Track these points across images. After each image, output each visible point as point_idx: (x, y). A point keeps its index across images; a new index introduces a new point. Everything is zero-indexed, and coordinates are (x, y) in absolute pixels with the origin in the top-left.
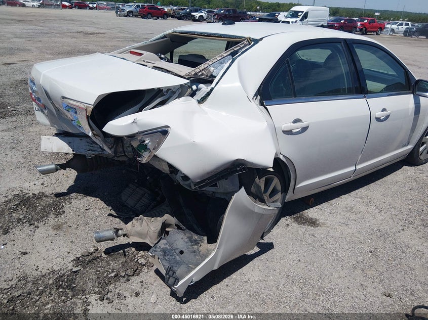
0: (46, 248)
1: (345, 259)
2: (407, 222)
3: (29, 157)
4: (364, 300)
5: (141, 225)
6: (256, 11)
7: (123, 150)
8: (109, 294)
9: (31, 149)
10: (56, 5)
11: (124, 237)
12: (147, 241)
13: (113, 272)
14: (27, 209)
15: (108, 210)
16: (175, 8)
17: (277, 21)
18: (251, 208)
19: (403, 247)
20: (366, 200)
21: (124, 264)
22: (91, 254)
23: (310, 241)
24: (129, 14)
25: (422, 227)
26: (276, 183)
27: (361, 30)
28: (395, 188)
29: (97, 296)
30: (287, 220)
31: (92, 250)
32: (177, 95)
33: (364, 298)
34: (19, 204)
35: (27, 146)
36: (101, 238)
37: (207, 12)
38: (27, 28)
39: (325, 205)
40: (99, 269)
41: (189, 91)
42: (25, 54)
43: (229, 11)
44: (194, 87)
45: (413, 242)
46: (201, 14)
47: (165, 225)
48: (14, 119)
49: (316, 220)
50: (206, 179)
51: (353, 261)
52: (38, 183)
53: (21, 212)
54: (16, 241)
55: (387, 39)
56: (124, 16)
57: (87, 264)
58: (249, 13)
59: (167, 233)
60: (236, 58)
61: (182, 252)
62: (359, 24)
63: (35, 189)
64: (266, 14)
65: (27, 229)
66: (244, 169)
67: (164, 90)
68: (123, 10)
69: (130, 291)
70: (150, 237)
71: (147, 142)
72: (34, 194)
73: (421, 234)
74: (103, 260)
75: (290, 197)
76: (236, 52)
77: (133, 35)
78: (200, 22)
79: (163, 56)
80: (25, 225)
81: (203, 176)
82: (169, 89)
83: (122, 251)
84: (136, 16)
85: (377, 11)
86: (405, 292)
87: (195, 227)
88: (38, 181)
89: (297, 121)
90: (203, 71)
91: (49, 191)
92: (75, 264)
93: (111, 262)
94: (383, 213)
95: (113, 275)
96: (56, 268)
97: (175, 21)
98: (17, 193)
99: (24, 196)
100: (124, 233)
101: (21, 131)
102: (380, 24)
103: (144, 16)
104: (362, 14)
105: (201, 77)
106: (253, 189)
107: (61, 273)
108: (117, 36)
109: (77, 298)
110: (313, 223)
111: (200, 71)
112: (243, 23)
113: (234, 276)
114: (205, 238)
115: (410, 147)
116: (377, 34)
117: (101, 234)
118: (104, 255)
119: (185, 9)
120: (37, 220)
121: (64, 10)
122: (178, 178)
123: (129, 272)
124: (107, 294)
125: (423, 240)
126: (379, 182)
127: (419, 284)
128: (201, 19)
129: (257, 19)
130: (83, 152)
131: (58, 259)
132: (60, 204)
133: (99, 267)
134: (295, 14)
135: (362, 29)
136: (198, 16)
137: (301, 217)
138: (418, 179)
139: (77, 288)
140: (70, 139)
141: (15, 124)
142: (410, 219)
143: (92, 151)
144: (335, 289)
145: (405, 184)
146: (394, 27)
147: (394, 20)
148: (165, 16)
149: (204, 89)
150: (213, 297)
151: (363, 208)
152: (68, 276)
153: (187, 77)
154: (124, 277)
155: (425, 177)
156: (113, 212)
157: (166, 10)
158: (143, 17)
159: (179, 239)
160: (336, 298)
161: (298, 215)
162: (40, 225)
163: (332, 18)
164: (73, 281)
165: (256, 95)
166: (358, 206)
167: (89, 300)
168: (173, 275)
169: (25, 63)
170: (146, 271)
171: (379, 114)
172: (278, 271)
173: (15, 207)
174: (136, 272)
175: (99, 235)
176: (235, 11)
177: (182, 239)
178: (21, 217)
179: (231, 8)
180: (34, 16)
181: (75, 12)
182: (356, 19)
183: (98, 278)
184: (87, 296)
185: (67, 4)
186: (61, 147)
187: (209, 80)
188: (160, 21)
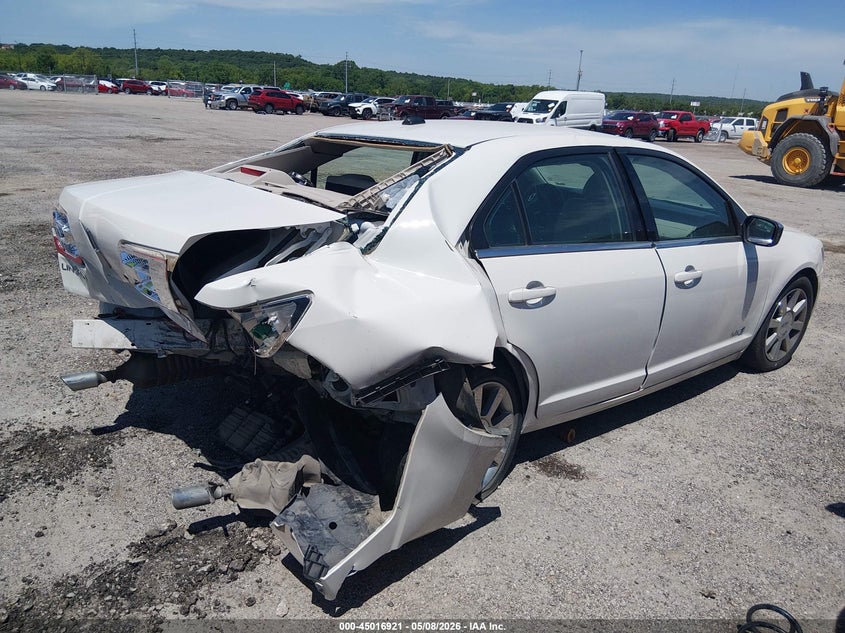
0: (79, 526)
1: (632, 534)
2: (743, 469)
3: (41, 365)
4: (665, 604)
5: (258, 477)
6: (471, 100)
7: (227, 340)
8: (199, 602)
9: (45, 349)
10: (87, 86)
11: (226, 500)
12: (269, 507)
13: (205, 564)
14: (41, 457)
15: (196, 456)
16: (318, 94)
17: (509, 118)
18: (457, 433)
19: (737, 513)
20: (670, 432)
21: (226, 550)
22: (165, 533)
23: (568, 505)
24: (231, 105)
25: (771, 477)
26: (503, 396)
27: (666, 133)
28: (722, 412)
29: (176, 607)
30: (527, 468)
31: (165, 526)
32: (324, 239)
33: (665, 600)
34: (26, 448)
35: (36, 345)
36: (183, 501)
37: (379, 102)
38: (30, 130)
39: (594, 442)
40: (179, 560)
41: (346, 232)
42: (30, 177)
43: (419, 100)
44: (355, 227)
45: (755, 503)
46: (367, 106)
47: (302, 477)
48: (11, 295)
49: (580, 468)
50: (377, 385)
51: (646, 537)
52: (61, 410)
53: (29, 463)
54: (22, 513)
55: (715, 149)
56: (221, 108)
57: (157, 552)
58: (457, 104)
59: (306, 491)
60: (426, 179)
61: (333, 526)
62: (662, 123)
63: (55, 420)
64: (489, 105)
65: (42, 493)
66: (443, 365)
67: (302, 231)
68: (218, 97)
69: (238, 597)
70: (274, 499)
71: (272, 319)
72: (52, 430)
73: (769, 490)
74: (187, 544)
75: (529, 424)
76: (427, 169)
77: (237, 142)
78: (365, 119)
79: (299, 176)
80: (37, 485)
81: (372, 378)
82: (310, 229)
83: (220, 528)
84: (243, 108)
85: (695, 99)
86: (739, 589)
87: (357, 478)
88: (60, 407)
89: (533, 285)
90: (370, 201)
91: (81, 424)
92: (134, 551)
93: (201, 548)
94: (700, 455)
95: (205, 569)
96: (99, 560)
97: (319, 118)
98: (21, 428)
99: (35, 433)
100: (228, 492)
101: (24, 317)
102: (701, 123)
103: (259, 109)
104: (667, 104)
105: (367, 210)
106: (460, 403)
107: (108, 568)
108: (206, 144)
109: (139, 610)
110: (574, 473)
111: (365, 200)
112: (446, 120)
113: (429, 566)
114: (377, 499)
115: (746, 336)
116: (697, 141)
117: (185, 494)
118: (187, 535)
119: (336, 96)
120: (61, 476)
121: (103, 96)
122: (328, 385)
123: (236, 564)
124: (195, 603)
125: (772, 500)
126: (693, 401)
127: (762, 575)
128: (367, 115)
129: (473, 114)
130: (151, 346)
131: (101, 545)
132: (103, 448)
133: (179, 557)
134: (543, 106)
135: (667, 131)
136: (361, 109)
137: (552, 463)
138: (765, 396)
139: (138, 595)
140: (129, 323)
141: (13, 304)
142: (750, 464)
143: (168, 343)
144: (613, 585)
145: (741, 404)
146: (728, 127)
147: (728, 114)
148: (300, 109)
149: (371, 229)
150: (391, 605)
151: (664, 446)
152: (121, 573)
153: (341, 210)
154: (225, 573)
155: (778, 393)
156: (203, 460)
157: (301, 98)
158: (256, 111)
159: (328, 501)
160: (614, 602)
161: (546, 459)
162: (67, 484)
163: (612, 112)
164: (130, 582)
165: (462, 240)
166: (655, 444)
167: (162, 614)
168: (318, 559)
169: (28, 194)
170: (268, 561)
171: (681, 275)
172: (510, 556)
173: (18, 453)
174: (249, 564)
175: (180, 495)
176: (430, 101)
177: (334, 501)
178: (30, 470)
179: (423, 95)
180: (44, 106)
181: (125, 99)
182: (655, 113)
183: (178, 575)
184: (158, 607)
185: (109, 84)
186: (110, 338)
187: (380, 215)
188: (290, 119)
